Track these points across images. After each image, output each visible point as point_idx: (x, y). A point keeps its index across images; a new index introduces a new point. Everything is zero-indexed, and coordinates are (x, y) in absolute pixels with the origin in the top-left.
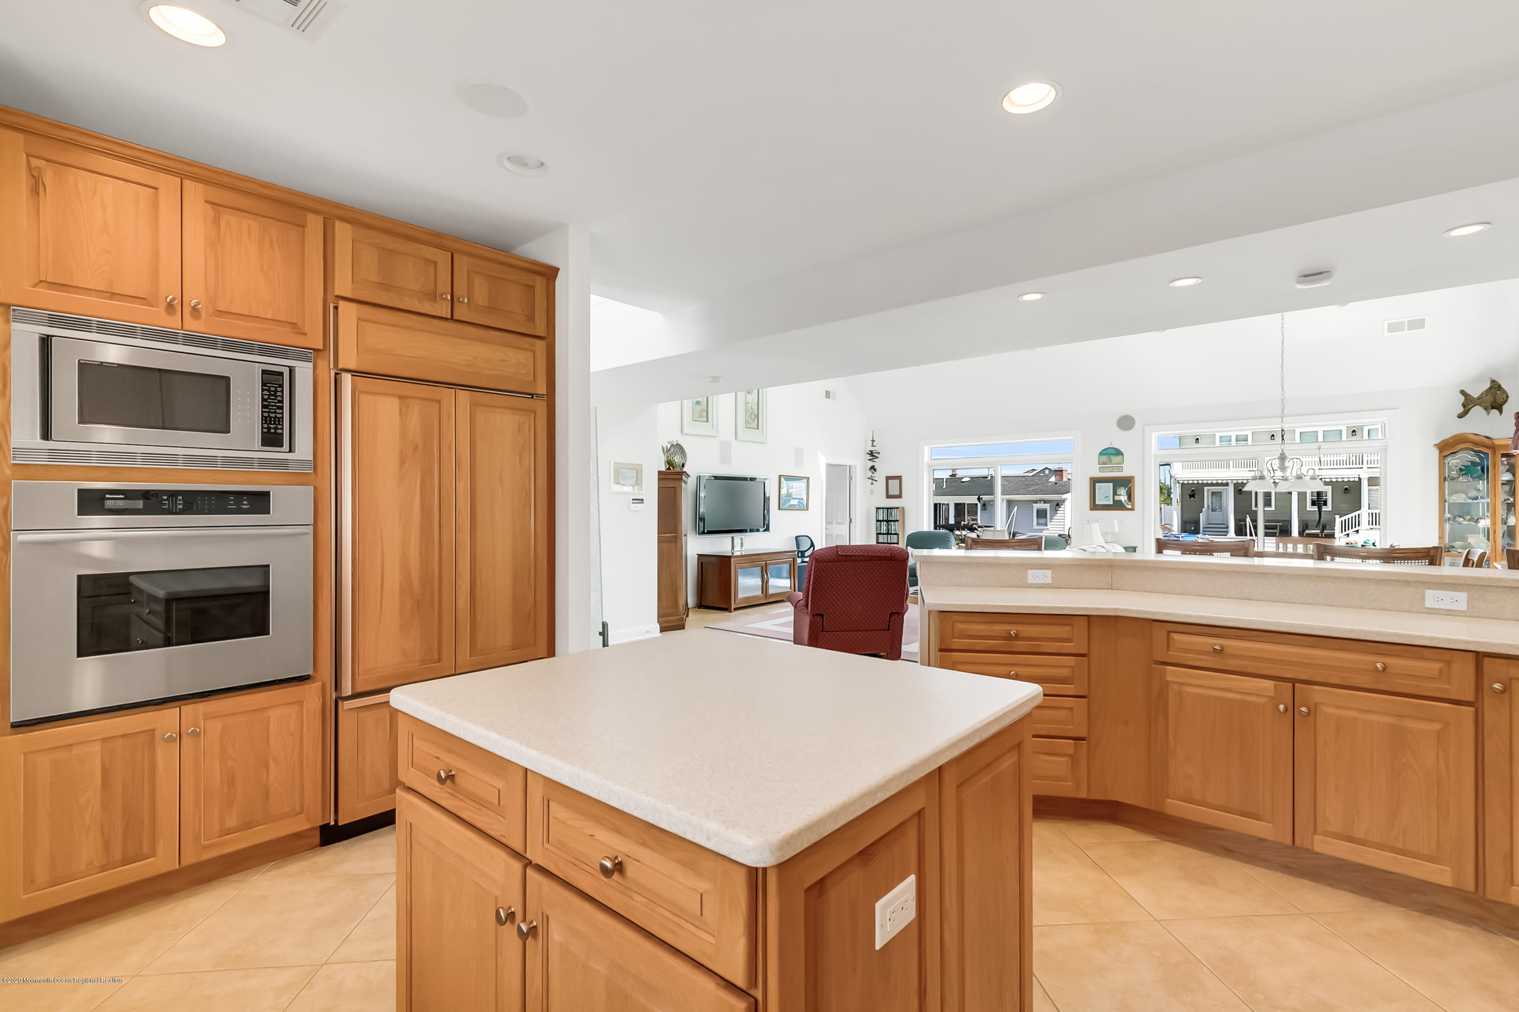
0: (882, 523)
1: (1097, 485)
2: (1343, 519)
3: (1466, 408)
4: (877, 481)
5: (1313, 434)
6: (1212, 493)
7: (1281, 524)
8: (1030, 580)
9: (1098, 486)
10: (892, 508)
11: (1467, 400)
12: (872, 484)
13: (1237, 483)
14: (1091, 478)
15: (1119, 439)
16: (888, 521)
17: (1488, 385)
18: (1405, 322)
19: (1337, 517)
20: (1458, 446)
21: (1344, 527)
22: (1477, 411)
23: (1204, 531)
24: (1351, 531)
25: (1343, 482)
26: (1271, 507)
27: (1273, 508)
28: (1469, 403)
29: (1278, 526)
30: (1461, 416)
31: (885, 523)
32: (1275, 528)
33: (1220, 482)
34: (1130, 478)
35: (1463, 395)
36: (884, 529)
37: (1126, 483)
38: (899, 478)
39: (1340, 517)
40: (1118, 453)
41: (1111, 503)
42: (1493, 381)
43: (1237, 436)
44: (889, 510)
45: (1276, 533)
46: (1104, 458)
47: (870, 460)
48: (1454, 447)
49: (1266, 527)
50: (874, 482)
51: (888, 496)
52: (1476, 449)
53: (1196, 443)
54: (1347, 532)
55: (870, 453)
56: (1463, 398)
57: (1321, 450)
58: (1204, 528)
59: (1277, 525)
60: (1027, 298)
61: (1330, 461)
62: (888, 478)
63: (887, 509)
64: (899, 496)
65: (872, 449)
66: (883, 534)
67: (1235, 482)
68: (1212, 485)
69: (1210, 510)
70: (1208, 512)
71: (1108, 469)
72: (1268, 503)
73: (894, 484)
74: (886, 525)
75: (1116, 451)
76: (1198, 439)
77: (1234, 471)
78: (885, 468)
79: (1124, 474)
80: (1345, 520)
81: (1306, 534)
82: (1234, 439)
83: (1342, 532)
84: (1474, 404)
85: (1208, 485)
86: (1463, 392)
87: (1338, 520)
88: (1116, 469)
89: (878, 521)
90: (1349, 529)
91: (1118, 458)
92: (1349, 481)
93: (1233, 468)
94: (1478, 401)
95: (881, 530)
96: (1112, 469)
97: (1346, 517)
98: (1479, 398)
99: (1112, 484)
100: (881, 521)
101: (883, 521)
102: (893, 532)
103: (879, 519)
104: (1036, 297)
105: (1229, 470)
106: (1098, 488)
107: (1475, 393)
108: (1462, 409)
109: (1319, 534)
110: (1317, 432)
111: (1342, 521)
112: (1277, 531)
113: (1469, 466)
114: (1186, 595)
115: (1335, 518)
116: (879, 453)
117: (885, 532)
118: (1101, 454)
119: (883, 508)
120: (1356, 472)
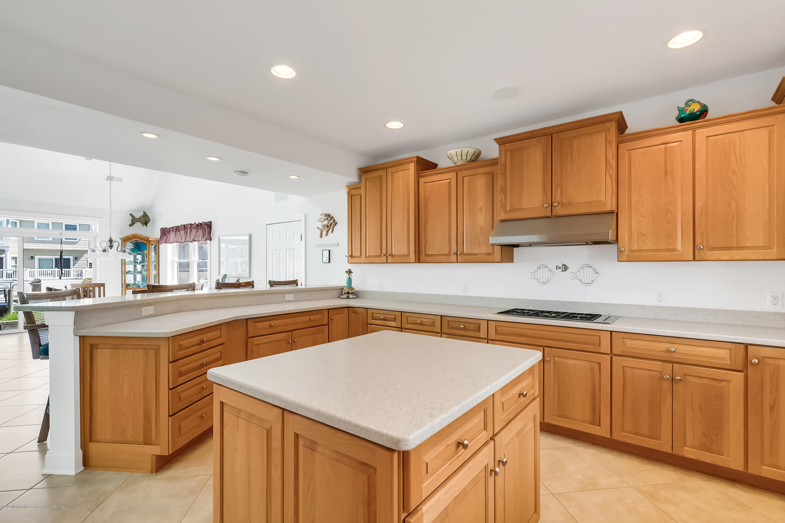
3: (133, 223)
8: (144, 314)
11: (133, 219)
17: (142, 214)
18: (115, 177)
20: (133, 239)
22: (138, 224)
28: (134, 221)
30: (131, 225)
35: (131, 216)
42: (144, 212)
48: (131, 239)
52: (141, 241)
56: (131, 218)
57: (62, 235)
60: (146, 135)
84: (137, 221)
86: (131, 215)
94: (139, 220)
98: (139, 219)
104: (154, 136)
107: (137, 216)
108: (131, 223)
113: (133, 248)
114: (214, 309)
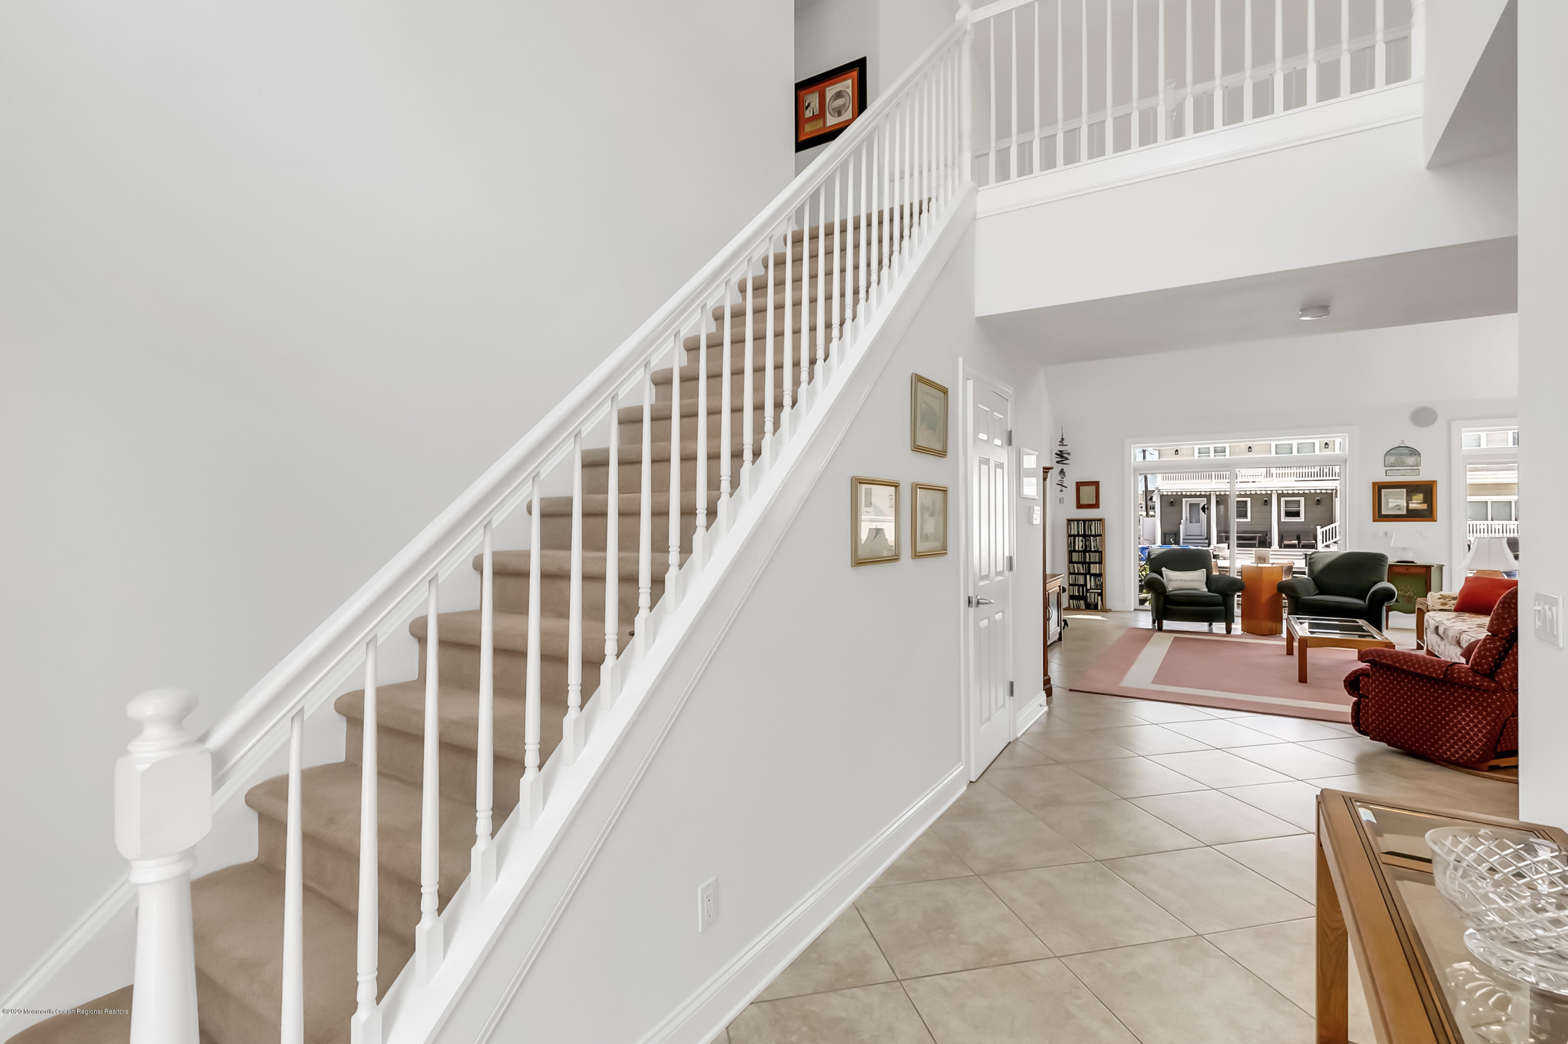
0: (1077, 538)
1: (1383, 491)
2: (1324, 529)
4: (1066, 487)
5: (1288, 446)
6: (1190, 504)
7: (1260, 535)
9: (1385, 492)
10: (1091, 520)
12: (1061, 491)
13: (1220, 494)
14: (1374, 484)
15: (1415, 437)
16: (1084, 536)
19: (1318, 527)
21: (1326, 537)
23: (1184, 543)
24: (1331, 541)
25: (1316, 494)
26: (1247, 518)
27: (1249, 519)
29: (1258, 538)
31: (1081, 538)
32: (1253, 538)
33: (1203, 493)
34: (1430, 483)
36: (1079, 544)
37: (1427, 490)
38: (1096, 484)
39: (1321, 528)
40: (1414, 452)
41: (1404, 513)
43: (1215, 447)
44: (1087, 522)
45: (1255, 544)
46: (1392, 459)
47: (1058, 462)
49: (1239, 538)
50: (1063, 488)
51: (1080, 506)
53: (1176, 454)
54: (1328, 543)
55: (1059, 453)
58: (1184, 539)
59: (1256, 536)
61: (1302, 473)
62: (1079, 484)
63: (1084, 521)
64: (1096, 506)
65: (1061, 448)
66: (1079, 551)
67: (1218, 493)
68: (1191, 496)
69: (1188, 521)
70: (1186, 522)
71: (1399, 473)
72: (1242, 513)
73: (1087, 492)
74: (1082, 541)
75: (1410, 451)
76: (1177, 451)
77: (1216, 483)
78: (1077, 472)
79: (1423, 476)
80: (1326, 531)
81: (1284, 545)
82: (1212, 451)
83: (1323, 543)
85: (1186, 496)
87: (1320, 530)
88: (1410, 473)
89: (1070, 536)
90: (1329, 540)
91: (1411, 460)
92: (1327, 493)
93: (1215, 479)
95: (1074, 546)
96: (1405, 472)
97: (1327, 528)
99: (1405, 490)
100: (1074, 536)
101: (1078, 535)
102: (1093, 549)
103: (1072, 533)
105: (1211, 481)
106: (1385, 495)
109: (1296, 545)
110: (1292, 444)
111: (1323, 532)
112: (1257, 542)
115: (1316, 529)
116: (1069, 454)
117: (1080, 549)
118: (1387, 454)
119: (1078, 521)
120: (1333, 483)
